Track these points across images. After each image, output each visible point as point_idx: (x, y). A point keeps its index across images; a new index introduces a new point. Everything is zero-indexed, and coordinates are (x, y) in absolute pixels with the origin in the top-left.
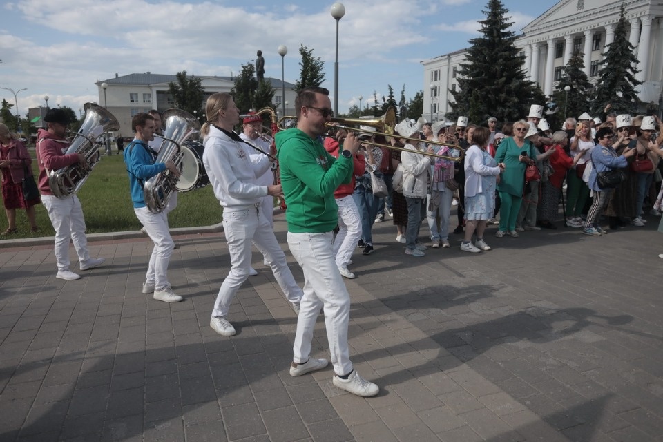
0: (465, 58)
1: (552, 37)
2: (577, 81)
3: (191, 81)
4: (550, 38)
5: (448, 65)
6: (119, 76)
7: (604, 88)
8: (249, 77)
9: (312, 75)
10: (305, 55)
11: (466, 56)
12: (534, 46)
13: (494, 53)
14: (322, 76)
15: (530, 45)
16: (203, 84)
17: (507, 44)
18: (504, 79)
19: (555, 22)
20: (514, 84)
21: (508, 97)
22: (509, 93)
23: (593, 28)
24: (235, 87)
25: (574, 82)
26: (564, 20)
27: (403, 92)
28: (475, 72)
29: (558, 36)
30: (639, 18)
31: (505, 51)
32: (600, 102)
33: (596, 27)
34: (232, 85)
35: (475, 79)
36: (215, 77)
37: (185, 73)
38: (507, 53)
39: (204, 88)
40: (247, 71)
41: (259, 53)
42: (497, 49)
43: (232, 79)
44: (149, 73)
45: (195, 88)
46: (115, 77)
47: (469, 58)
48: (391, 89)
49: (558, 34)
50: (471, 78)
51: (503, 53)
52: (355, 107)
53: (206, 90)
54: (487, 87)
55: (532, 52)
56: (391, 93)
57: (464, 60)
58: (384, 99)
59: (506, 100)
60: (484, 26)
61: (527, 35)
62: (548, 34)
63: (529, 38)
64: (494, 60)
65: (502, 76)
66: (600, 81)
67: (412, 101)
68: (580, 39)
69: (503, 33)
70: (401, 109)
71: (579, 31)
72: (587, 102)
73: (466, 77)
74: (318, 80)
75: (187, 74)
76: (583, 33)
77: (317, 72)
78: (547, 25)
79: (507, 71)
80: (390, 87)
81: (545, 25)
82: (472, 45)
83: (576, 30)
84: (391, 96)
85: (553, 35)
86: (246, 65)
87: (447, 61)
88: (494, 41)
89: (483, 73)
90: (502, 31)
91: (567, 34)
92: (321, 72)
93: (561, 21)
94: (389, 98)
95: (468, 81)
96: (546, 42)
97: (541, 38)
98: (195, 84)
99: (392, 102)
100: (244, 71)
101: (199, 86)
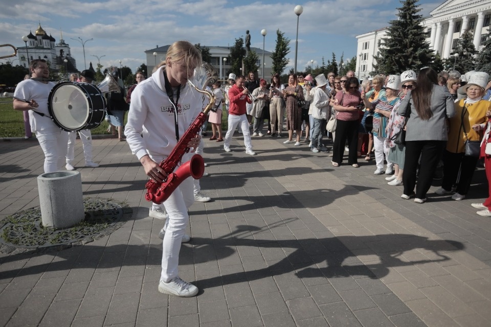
0: (385, 33)
1: (452, 17)
2: (467, 50)
3: (203, 50)
4: (451, 18)
5: (375, 38)
6: (159, 47)
7: (486, 54)
8: (240, 47)
9: (282, 48)
10: (280, 36)
11: (387, 32)
12: (439, 24)
13: (406, 30)
14: (288, 49)
15: (436, 24)
16: (210, 51)
17: (416, 24)
18: (412, 49)
19: (456, 7)
20: (420, 51)
21: (414, 61)
22: (415, 58)
23: (484, 10)
24: (231, 54)
25: (464, 50)
26: (463, 5)
27: (342, 57)
28: (392, 43)
29: (457, 17)
31: (414, 29)
32: (483, 64)
33: (488, 9)
34: (229, 52)
35: (392, 48)
36: (218, 47)
37: (199, 44)
38: (415, 30)
39: (211, 54)
40: (239, 43)
41: (248, 32)
42: (408, 28)
43: (228, 48)
45: (206, 54)
47: (389, 34)
48: (334, 55)
49: (457, 15)
50: (389, 48)
51: (413, 31)
52: (309, 67)
53: (212, 56)
54: (399, 54)
55: (436, 29)
56: (334, 58)
57: (385, 35)
58: (329, 62)
59: (413, 63)
60: (401, 11)
61: (434, 16)
62: (450, 15)
63: (435, 19)
64: (406, 35)
65: (411, 47)
66: (484, 49)
67: (348, 64)
68: (474, 18)
69: (414, 16)
70: (340, 69)
71: (474, 12)
72: (473, 64)
73: (385, 47)
74: (286, 51)
75: (201, 45)
76: (476, 14)
77: (285, 46)
78: (450, 9)
79: (414, 43)
80: (333, 53)
81: (448, 9)
82: (391, 25)
83: (471, 12)
84: (334, 60)
85: (453, 16)
86: (238, 39)
87: (374, 36)
88: (407, 22)
89: (397, 44)
90: (413, 15)
91: (464, 15)
92: (288, 47)
93: (460, 5)
94: (332, 61)
95: (386, 50)
96: (448, 21)
97: (444, 18)
98: (206, 51)
99: (334, 65)
100: (236, 43)
101: (208, 53)
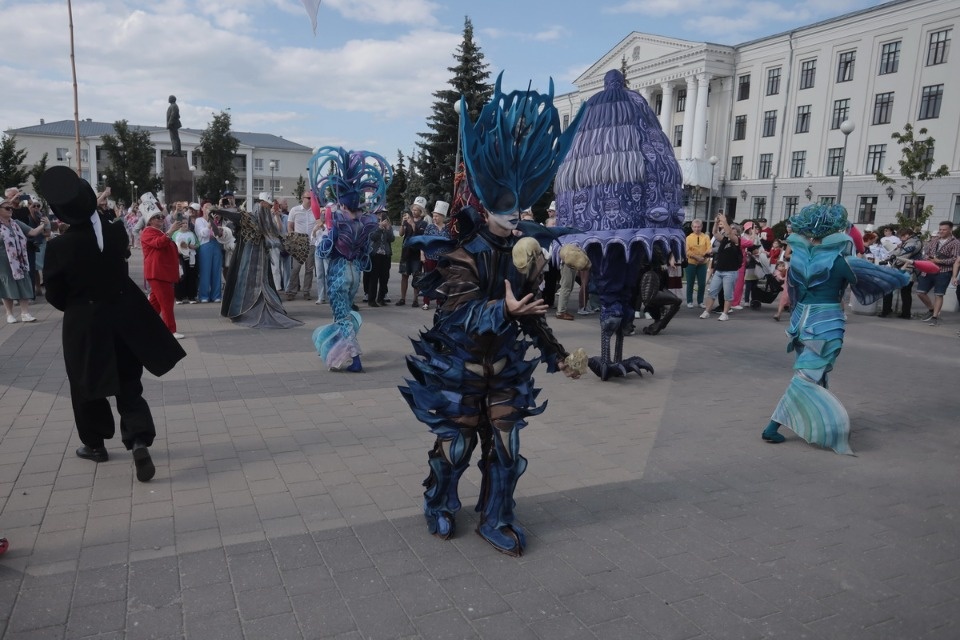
3: (135, 134)
6: (46, 122)
8: (223, 131)
16: (152, 138)
23: (648, 85)
30: (695, 76)
37: (125, 122)
39: (153, 144)
40: (220, 123)
41: (172, 100)
44: (89, 120)
45: (141, 144)
46: (39, 123)
75: (129, 124)
80: (400, 152)
98: (141, 138)
101: (148, 142)
